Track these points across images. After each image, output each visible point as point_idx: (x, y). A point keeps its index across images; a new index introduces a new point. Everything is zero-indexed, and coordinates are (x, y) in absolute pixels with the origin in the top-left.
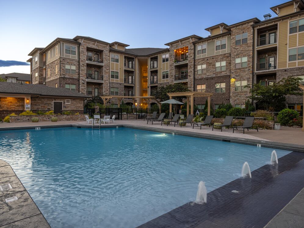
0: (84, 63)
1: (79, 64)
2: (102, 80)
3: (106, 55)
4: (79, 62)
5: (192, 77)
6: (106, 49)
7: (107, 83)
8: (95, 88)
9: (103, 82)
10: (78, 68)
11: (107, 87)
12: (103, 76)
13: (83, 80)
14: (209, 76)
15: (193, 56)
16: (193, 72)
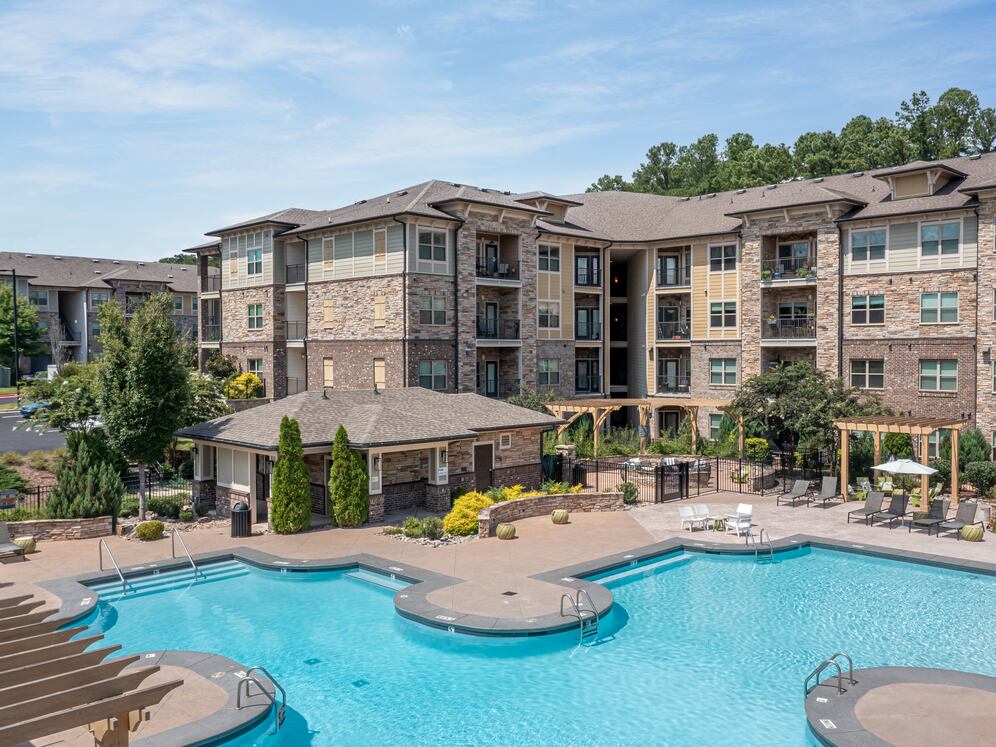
0: (469, 286)
1: (456, 291)
2: (517, 337)
3: (528, 252)
4: (455, 283)
5: (833, 333)
6: (528, 231)
7: (531, 346)
8: (488, 363)
9: (521, 345)
10: (453, 304)
11: (531, 360)
12: (517, 324)
13: (467, 343)
14: (895, 333)
15: (836, 265)
16: (836, 316)
